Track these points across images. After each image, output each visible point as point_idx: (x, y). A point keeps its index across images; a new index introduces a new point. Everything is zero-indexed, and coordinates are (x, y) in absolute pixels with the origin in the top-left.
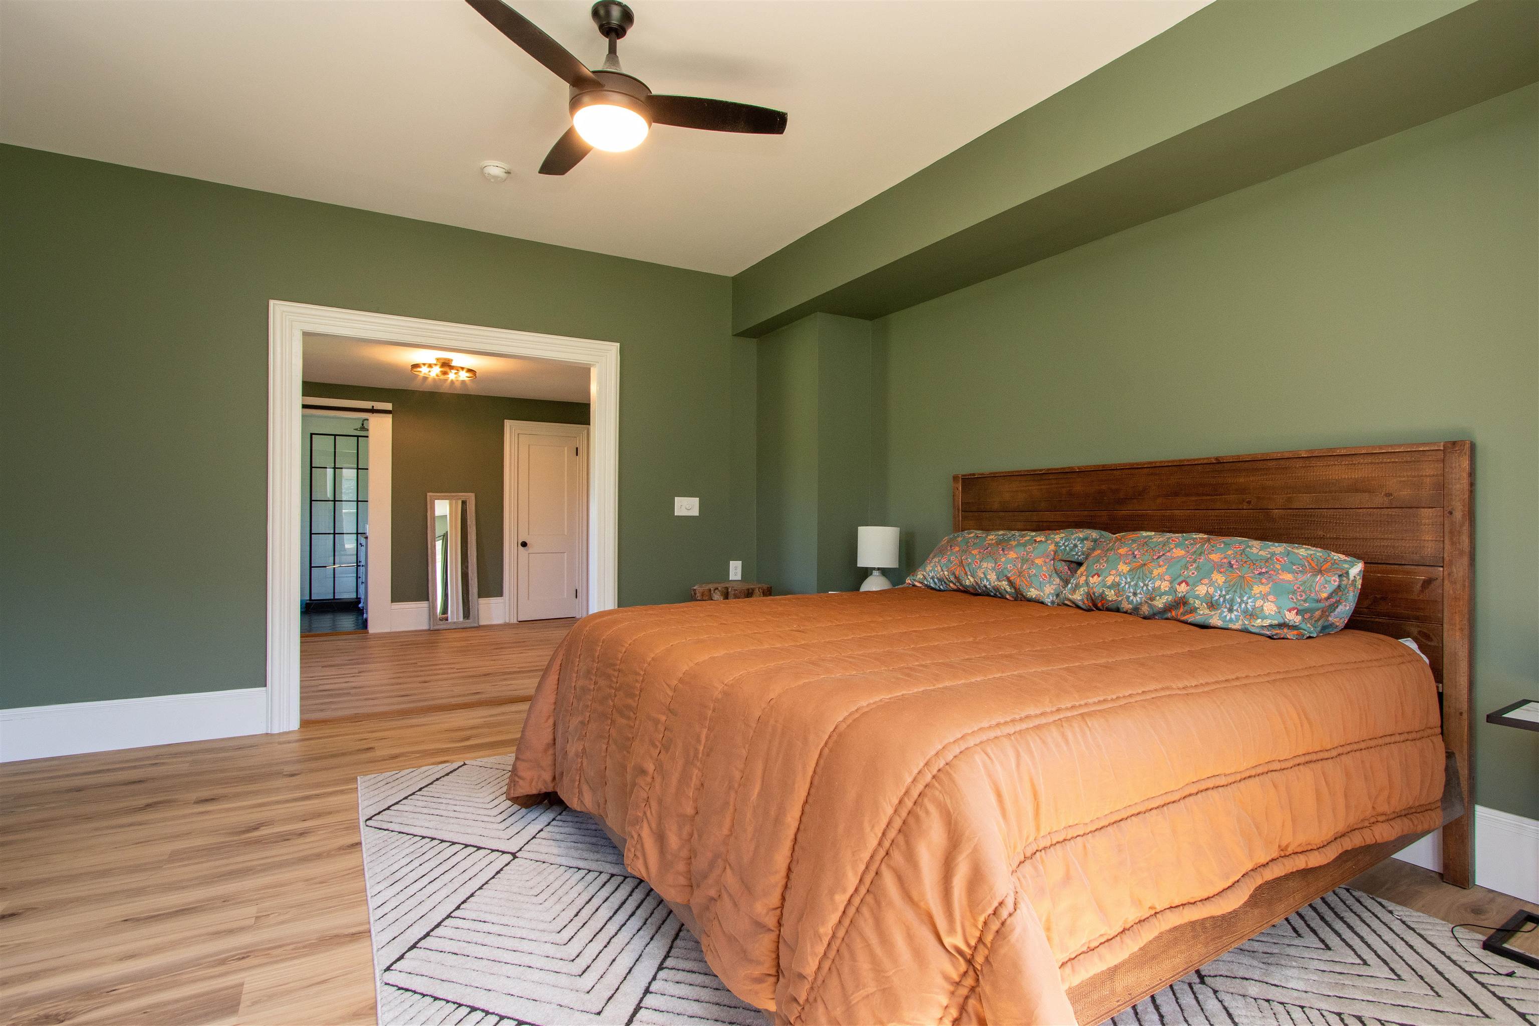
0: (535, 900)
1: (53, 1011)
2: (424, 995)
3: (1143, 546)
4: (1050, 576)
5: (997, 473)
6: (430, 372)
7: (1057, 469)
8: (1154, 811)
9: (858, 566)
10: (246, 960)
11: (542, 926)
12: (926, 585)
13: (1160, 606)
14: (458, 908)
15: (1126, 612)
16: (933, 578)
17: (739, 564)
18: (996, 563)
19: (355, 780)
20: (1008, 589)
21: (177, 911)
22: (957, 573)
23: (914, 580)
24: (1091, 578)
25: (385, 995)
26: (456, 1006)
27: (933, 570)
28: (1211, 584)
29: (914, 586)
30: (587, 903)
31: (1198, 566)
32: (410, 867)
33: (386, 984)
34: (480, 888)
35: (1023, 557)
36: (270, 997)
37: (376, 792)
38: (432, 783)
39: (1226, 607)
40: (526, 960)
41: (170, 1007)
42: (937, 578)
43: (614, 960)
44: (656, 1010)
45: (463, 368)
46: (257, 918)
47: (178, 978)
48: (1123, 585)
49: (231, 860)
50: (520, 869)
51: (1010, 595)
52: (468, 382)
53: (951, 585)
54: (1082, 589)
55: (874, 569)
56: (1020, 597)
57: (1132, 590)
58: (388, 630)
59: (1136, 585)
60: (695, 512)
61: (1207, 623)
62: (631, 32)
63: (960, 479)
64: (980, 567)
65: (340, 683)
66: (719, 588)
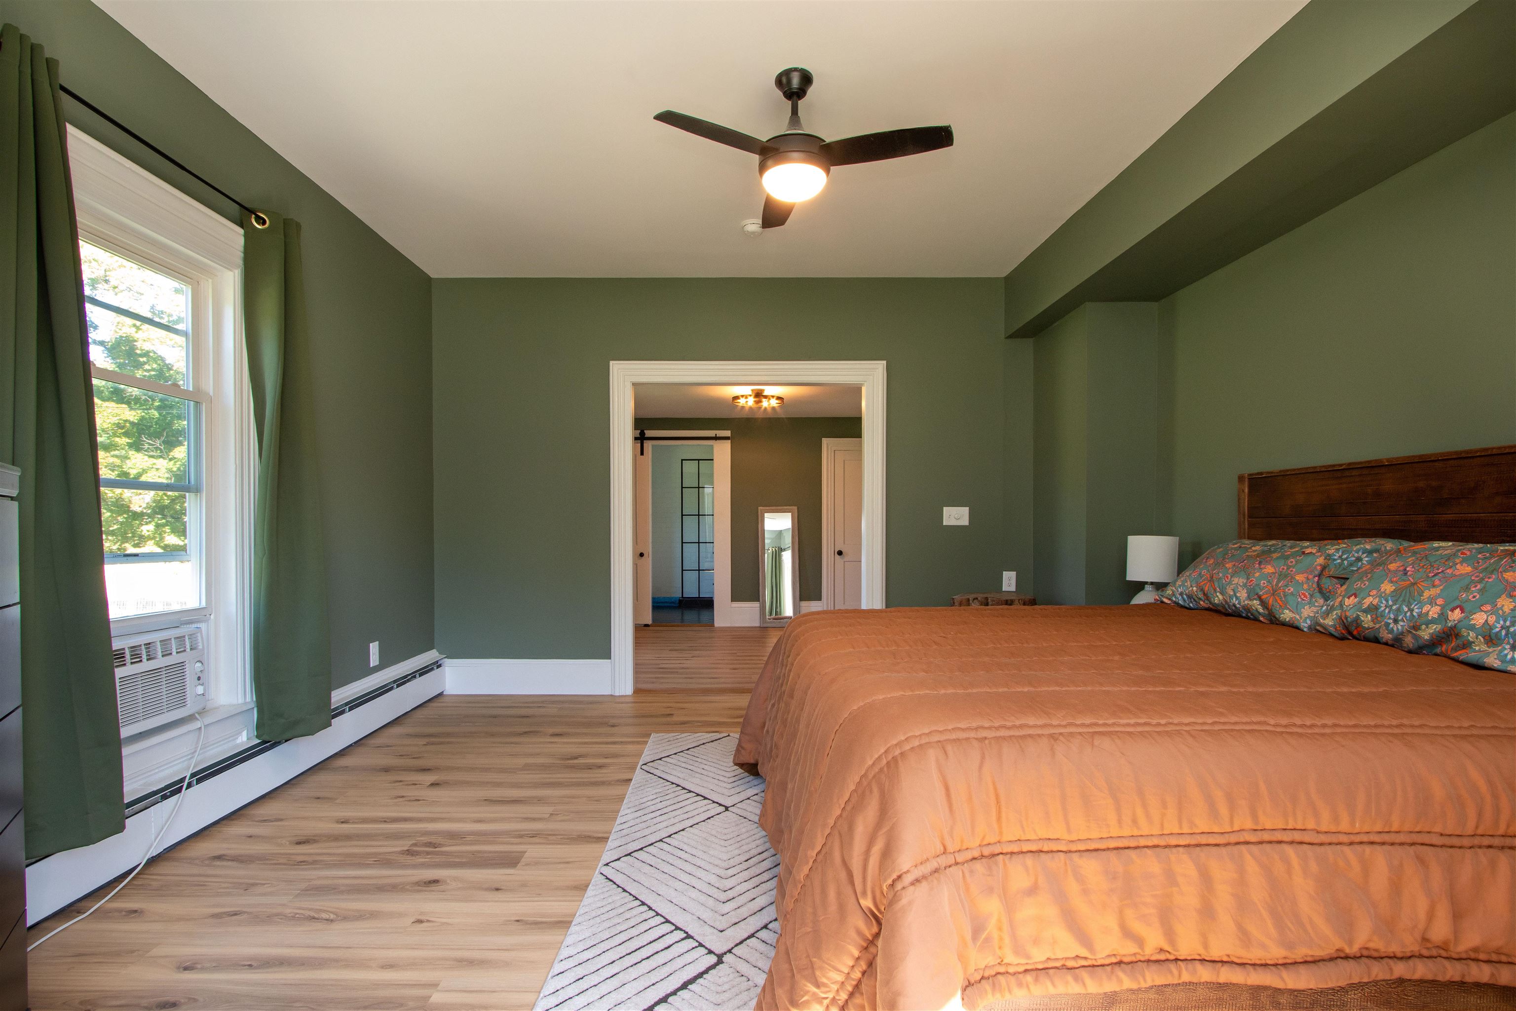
0: (723, 843)
1: (434, 841)
2: (619, 886)
3: (1420, 560)
4: (1312, 596)
5: (1288, 470)
6: (747, 402)
7: (1361, 463)
8: (1181, 849)
9: (1127, 579)
10: (534, 838)
11: (717, 862)
12: (1175, 602)
13: (1426, 637)
14: (670, 836)
15: (1386, 644)
16: (1181, 594)
17: (1013, 574)
18: (1248, 579)
19: (649, 735)
20: (1261, 610)
21: (513, 801)
22: (1206, 589)
23: (1162, 596)
24: (1346, 600)
25: (597, 879)
26: (634, 898)
27: (1182, 585)
28: (1494, 611)
29: (1162, 602)
30: (759, 854)
31: (1484, 587)
32: (654, 802)
33: (601, 873)
34: (691, 826)
35: (1281, 572)
36: (537, 863)
37: (658, 746)
38: (698, 746)
39: (1508, 643)
40: (694, 882)
41: (486, 855)
42: (1186, 594)
43: (754, 899)
44: (763, 941)
45: (773, 397)
46: (551, 814)
47: (497, 839)
48: (1382, 609)
49: (554, 776)
50: (725, 819)
51: (1263, 617)
52: (778, 410)
53: (1202, 603)
54: (1335, 612)
55: (1146, 583)
56: (1274, 621)
57: (1392, 616)
58: (729, 625)
59: (1398, 610)
60: (965, 521)
61: (1480, 663)
62: (811, 91)
63: (1247, 480)
64: (1230, 583)
65: (676, 664)
66: (979, 598)
